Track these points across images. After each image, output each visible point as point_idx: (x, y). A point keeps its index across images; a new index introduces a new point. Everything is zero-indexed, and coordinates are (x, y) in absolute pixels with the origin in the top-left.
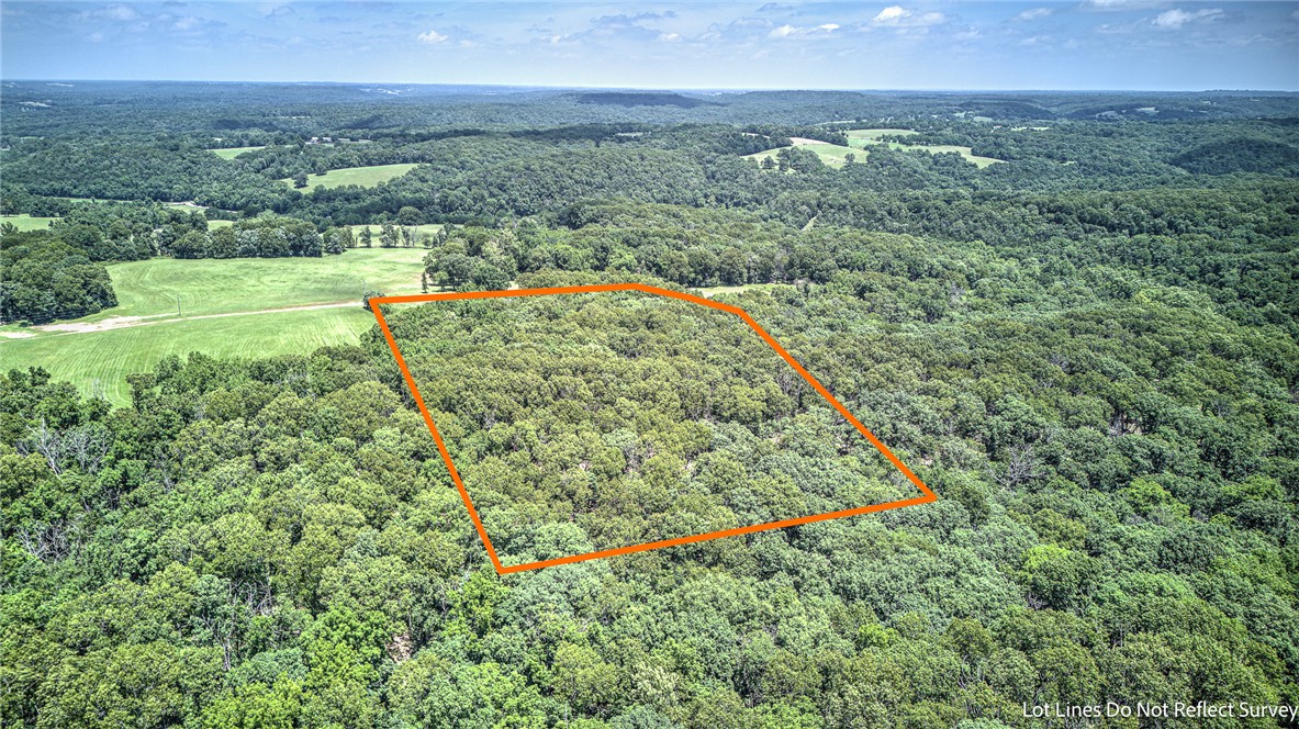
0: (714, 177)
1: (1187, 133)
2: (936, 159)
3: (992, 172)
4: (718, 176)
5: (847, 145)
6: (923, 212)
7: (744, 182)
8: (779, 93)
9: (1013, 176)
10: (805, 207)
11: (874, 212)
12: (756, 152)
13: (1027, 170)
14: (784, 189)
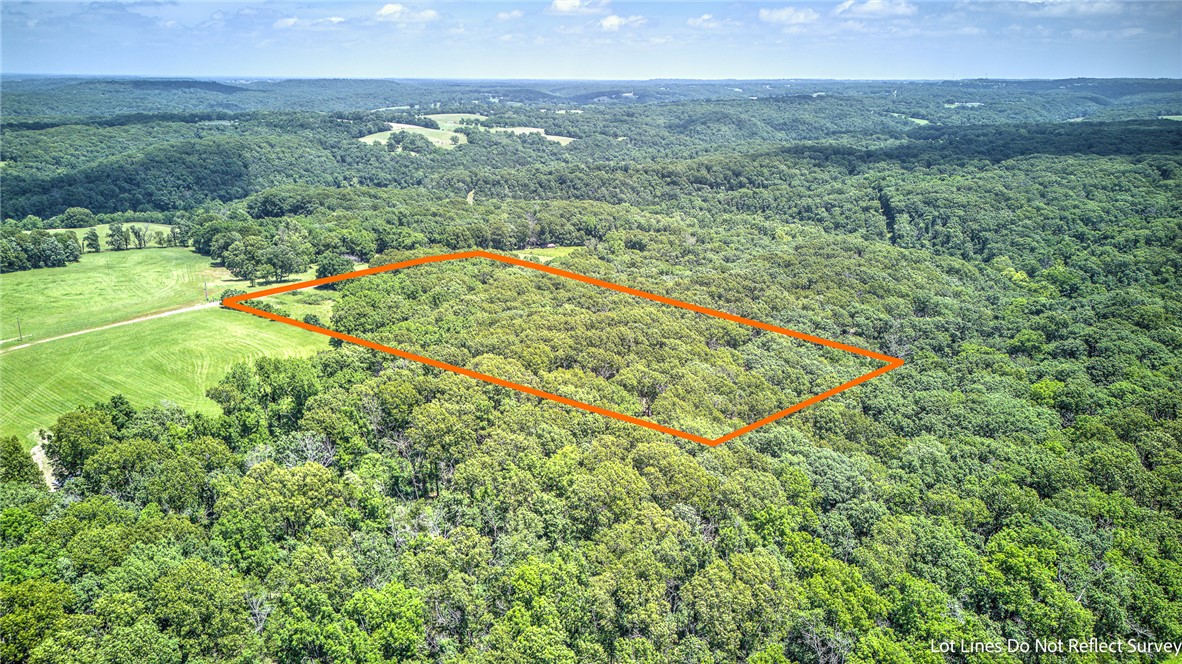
0: (344, 161)
1: (683, 113)
2: (523, 138)
3: (571, 148)
4: (348, 159)
5: (439, 129)
6: (569, 183)
7: (377, 164)
8: (318, 81)
9: (589, 151)
10: (461, 184)
11: (526, 185)
12: (361, 137)
13: (597, 145)
14: (417, 169)
